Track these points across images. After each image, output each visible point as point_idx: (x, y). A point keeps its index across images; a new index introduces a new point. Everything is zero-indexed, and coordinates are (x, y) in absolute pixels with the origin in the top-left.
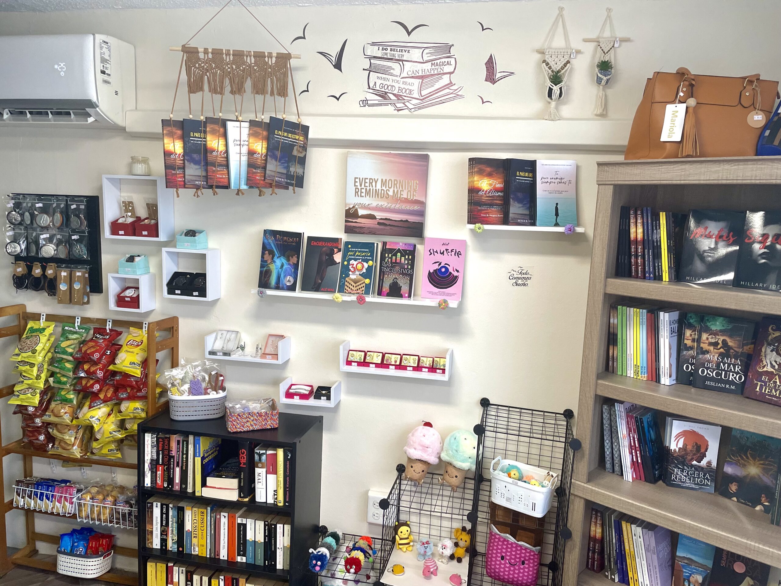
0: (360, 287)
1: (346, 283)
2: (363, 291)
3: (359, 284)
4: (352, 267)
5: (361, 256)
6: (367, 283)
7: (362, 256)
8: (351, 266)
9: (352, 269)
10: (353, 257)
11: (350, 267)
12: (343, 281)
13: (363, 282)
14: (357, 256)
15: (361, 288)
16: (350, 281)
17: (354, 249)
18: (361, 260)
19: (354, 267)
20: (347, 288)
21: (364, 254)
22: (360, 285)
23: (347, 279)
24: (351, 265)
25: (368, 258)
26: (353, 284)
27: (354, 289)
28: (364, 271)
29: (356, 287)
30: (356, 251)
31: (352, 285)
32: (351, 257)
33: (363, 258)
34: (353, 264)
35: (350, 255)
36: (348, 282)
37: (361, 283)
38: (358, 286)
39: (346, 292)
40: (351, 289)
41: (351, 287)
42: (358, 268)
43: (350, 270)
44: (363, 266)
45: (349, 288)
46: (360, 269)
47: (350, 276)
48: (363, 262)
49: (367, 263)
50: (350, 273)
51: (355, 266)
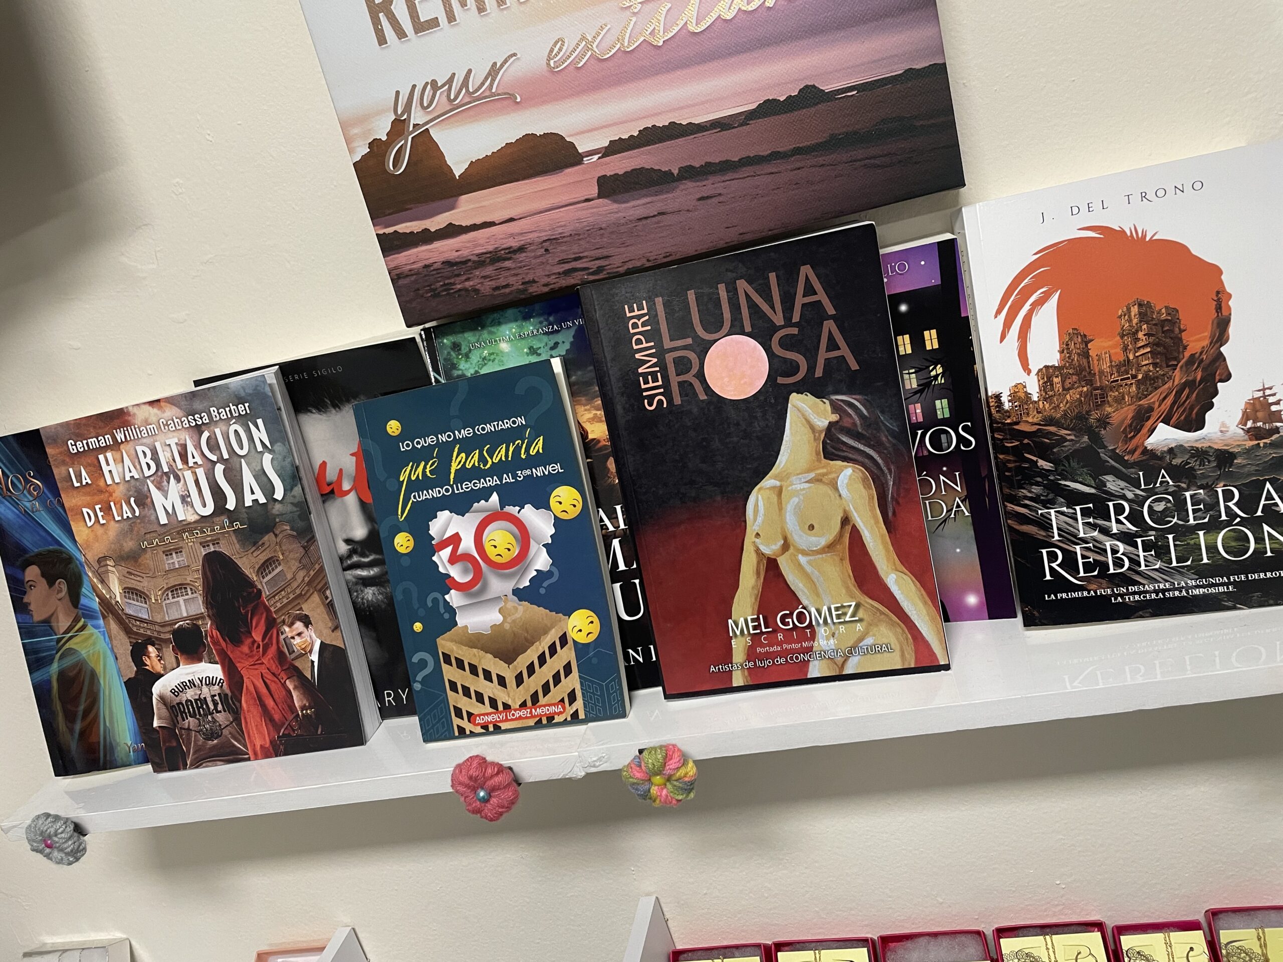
0: (545, 674)
1: (450, 673)
2: (572, 697)
3: (531, 655)
4: (453, 560)
5: (490, 473)
6: (582, 639)
7: (498, 469)
8: (446, 553)
9: (456, 573)
10: (435, 493)
11: (442, 558)
12: (423, 664)
13: (553, 636)
14: (464, 474)
15: (557, 679)
16: (469, 655)
17: (430, 440)
18: (495, 497)
19: (467, 557)
20: (467, 705)
21: (501, 454)
22: (542, 660)
23: (445, 644)
24: (443, 544)
25: (538, 472)
26: (497, 667)
27: (514, 696)
28: (542, 561)
29: (519, 680)
30: (445, 452)
31: (488, 676)
32: (425, 495)
33: (507, 479)
34: (455, 540)
35: (415, 486)
36: (460, 664)
37: (543, 645)
38: (531, 670)
39: (468, 727)
40: (493, 703)
41: (490, 689)
42: (491, 552)
43: (445, 583)
44: (524, 536)
45: (480, 698)
46: (507, 557)
47: (462, 620)
48: (513, 510)
49: (542, 503)
50: (454, 598)
51: (467, 544)
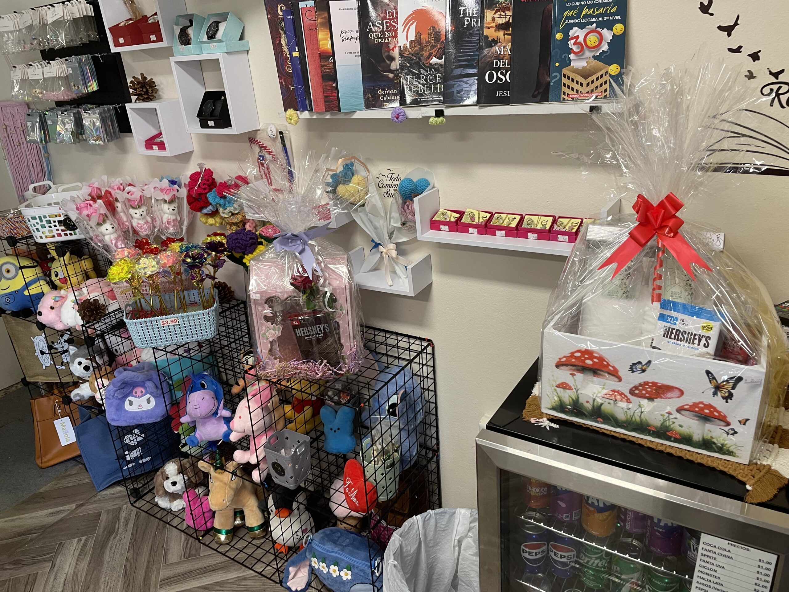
0: (597, 83)
1: (564, 80)
2: (605, 91)
3: (594, 77)
4: (575, 44)
5: (595, 17)
6: (613, 73)
7: (598, 16)
8: (573, 41)
9: (575, 48)
10: (574, 21)
11: (571, 43)
12: (556, 76)
13: (603, 72)
14: (586, 16)
15: (601, 85)
16: (572, 75)
17: (578, 3)
18: (595, 25)
19: (580, 43)
20: (567, 91)
21: (601, 11)
22: (597, 79)
23: (565, 71)
24: (572, 38)
25: (612, 18)
26: (581, 80)
27: (585, 89)
28: (605, 47)
29: (588, 84)
30: (582, 7)
31: (577, 82)
32: (571, 21)
33: (600, 19)
34: (577, 37)
35: (568, 18)
36: (569, 78)
37: (599, 75)
38: (593, 82)
39: (566, 98)
40: (577, 91)
41: (576, 87)
42: (588, 43)
43: (570, 51)
44: (601, 38)
45: (573, 89)
46: (594, 45)
47: (572, 64)
48: (599, 30)
49: (610, 28)
50: (572, 56)
51: (581, 39)
